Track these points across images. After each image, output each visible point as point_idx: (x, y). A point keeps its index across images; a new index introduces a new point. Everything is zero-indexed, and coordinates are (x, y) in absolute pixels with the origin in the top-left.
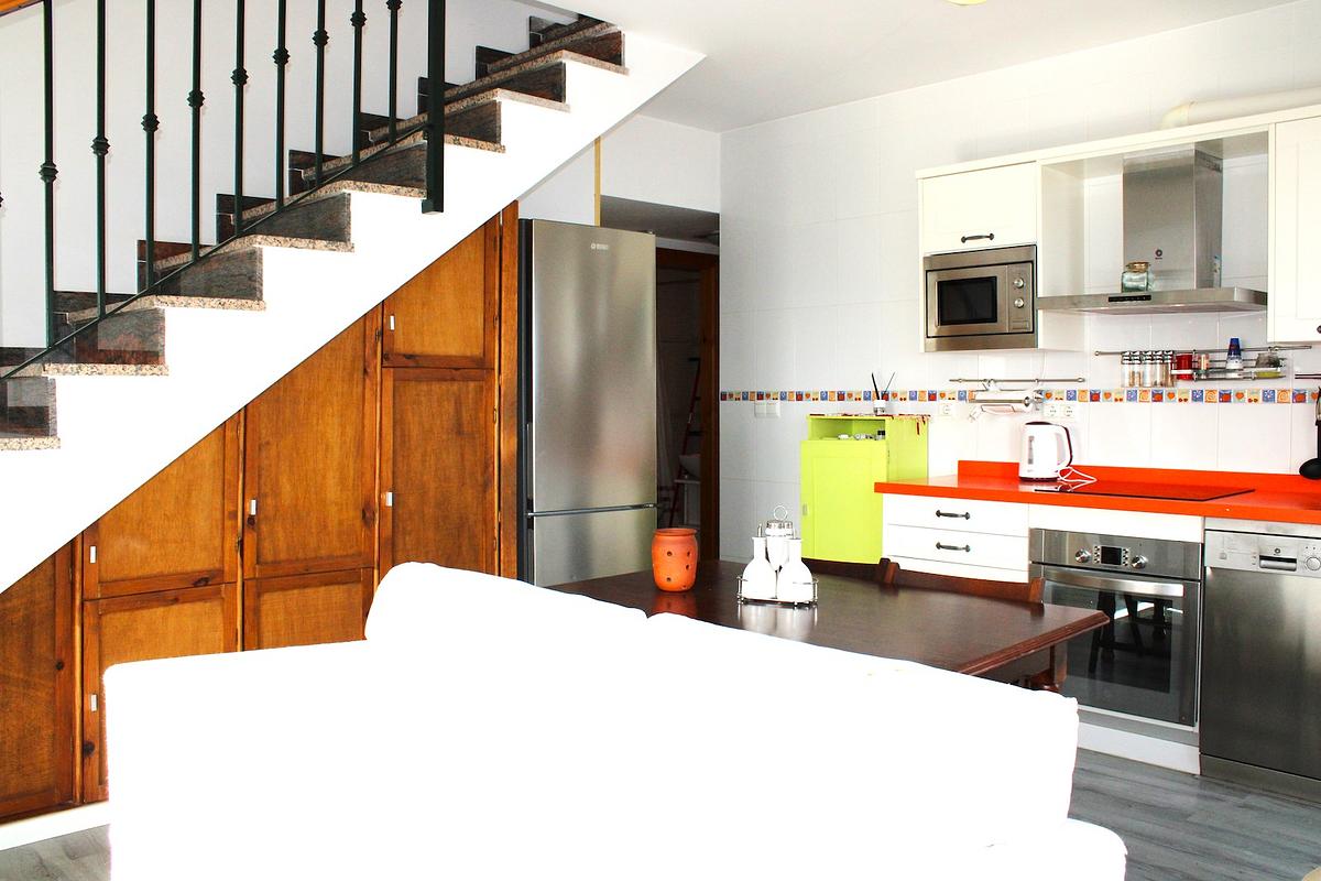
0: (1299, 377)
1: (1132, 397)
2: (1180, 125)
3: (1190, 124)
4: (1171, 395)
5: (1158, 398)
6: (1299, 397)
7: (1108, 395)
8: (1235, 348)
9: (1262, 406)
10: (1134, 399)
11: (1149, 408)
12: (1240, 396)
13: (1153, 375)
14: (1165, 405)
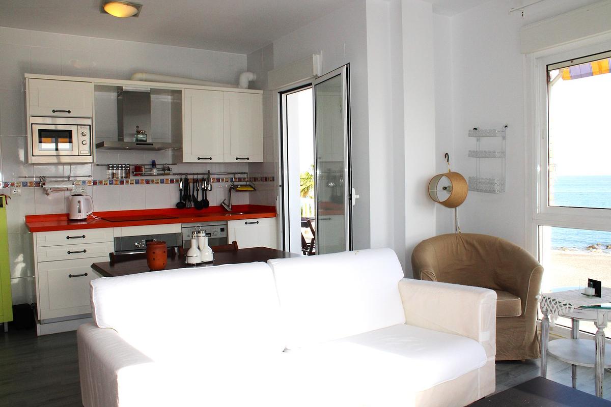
0: (174, 174)
1: (111, 183)
2: (141, 80)
3: (145, 81)
4: (127, 182)
5: (122, 183)
6: (172, 181)
7: (101, 182)
8: (154, 164)
9: (160, 185)
10: (112, 184)
11: (118, 188)
12: (153, 181)
13: (121, 174)
14: (125, 186)
